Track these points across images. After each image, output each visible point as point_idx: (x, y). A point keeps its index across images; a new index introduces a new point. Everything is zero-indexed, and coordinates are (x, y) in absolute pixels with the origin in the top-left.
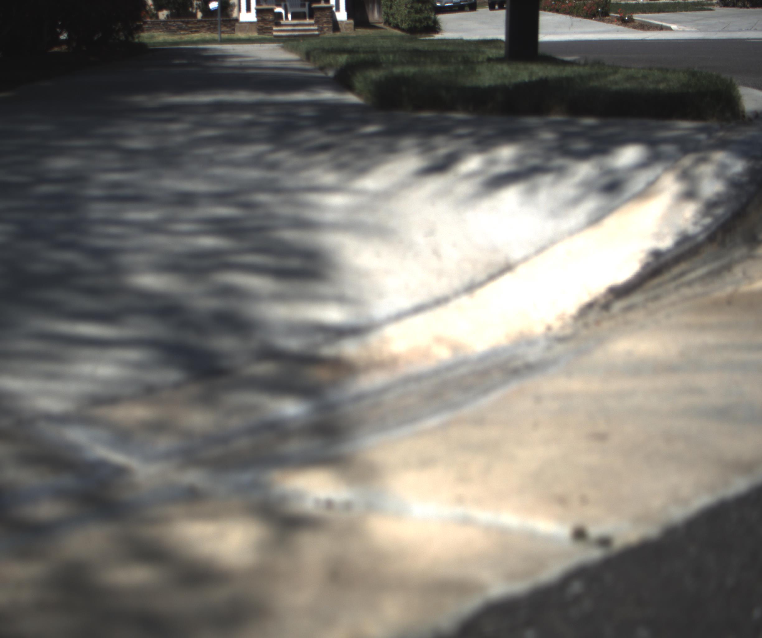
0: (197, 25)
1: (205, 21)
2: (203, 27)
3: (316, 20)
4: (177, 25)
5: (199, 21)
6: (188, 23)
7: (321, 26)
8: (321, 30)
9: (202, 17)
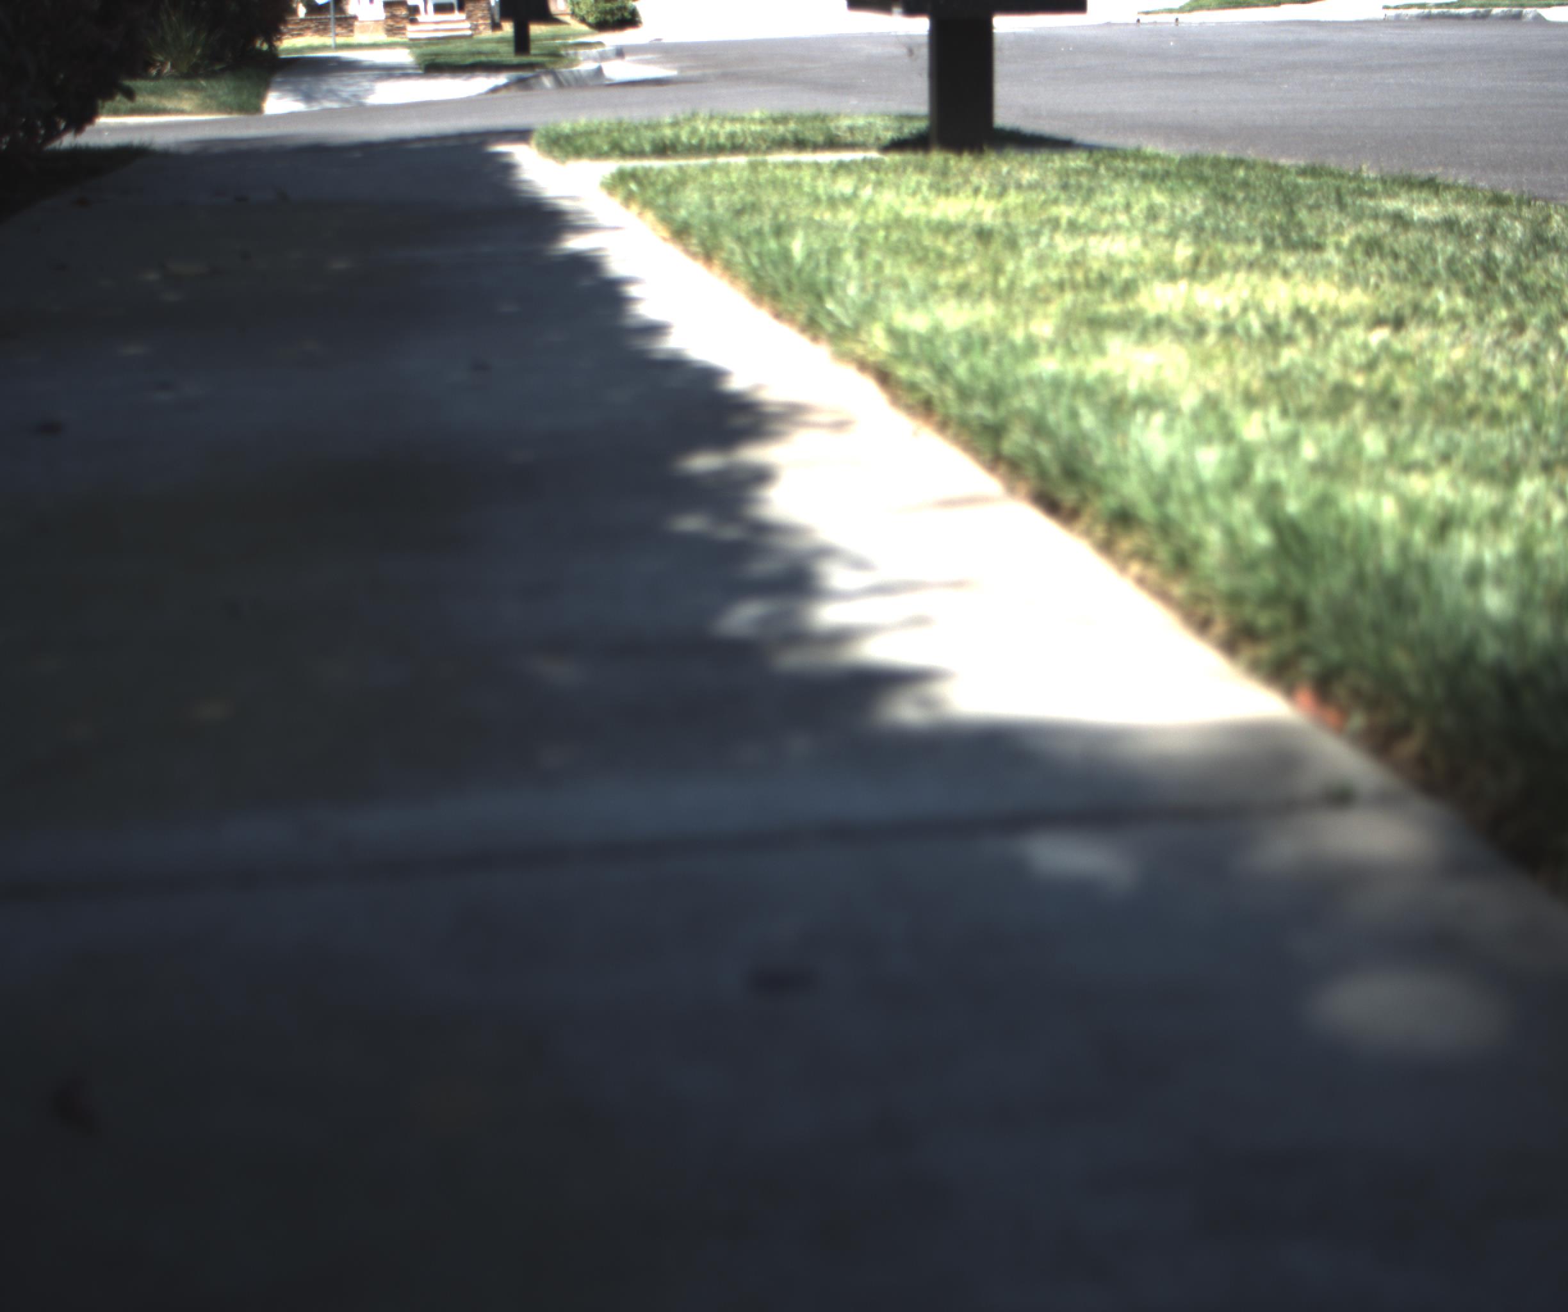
0: (300, 26)
1: (311, 20)
2: (308, 28)
3: (467, 14)
5: (302, 20)
6: (286, 23)
7: (475, 23)
8: (475, 28)
9: (307, 14)
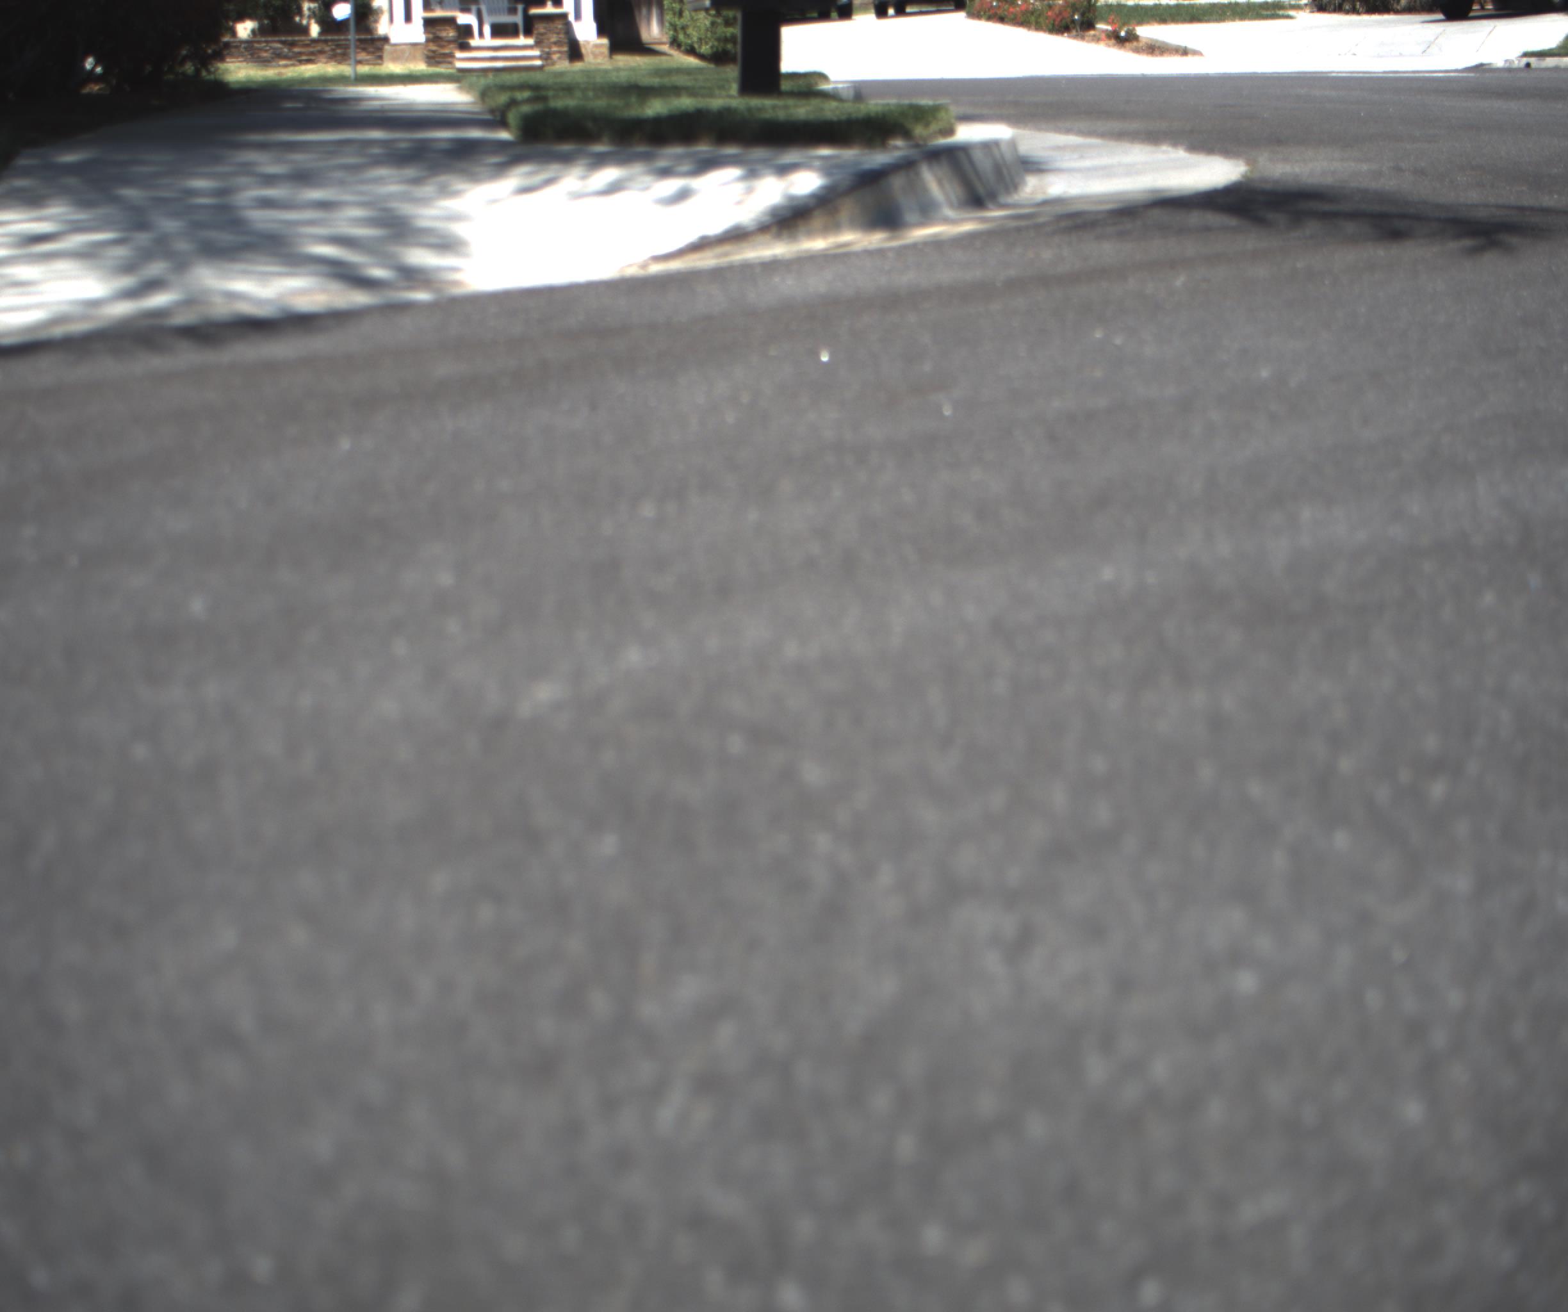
0: (311, 49)
1: (326, 41)
2: (321, 52)
3: (537, 38)
4: (271, 48)
5: (314, 41)
6: (292, 44)
7: (547, 50)
8: (546, 57)
9: (321, 34)
